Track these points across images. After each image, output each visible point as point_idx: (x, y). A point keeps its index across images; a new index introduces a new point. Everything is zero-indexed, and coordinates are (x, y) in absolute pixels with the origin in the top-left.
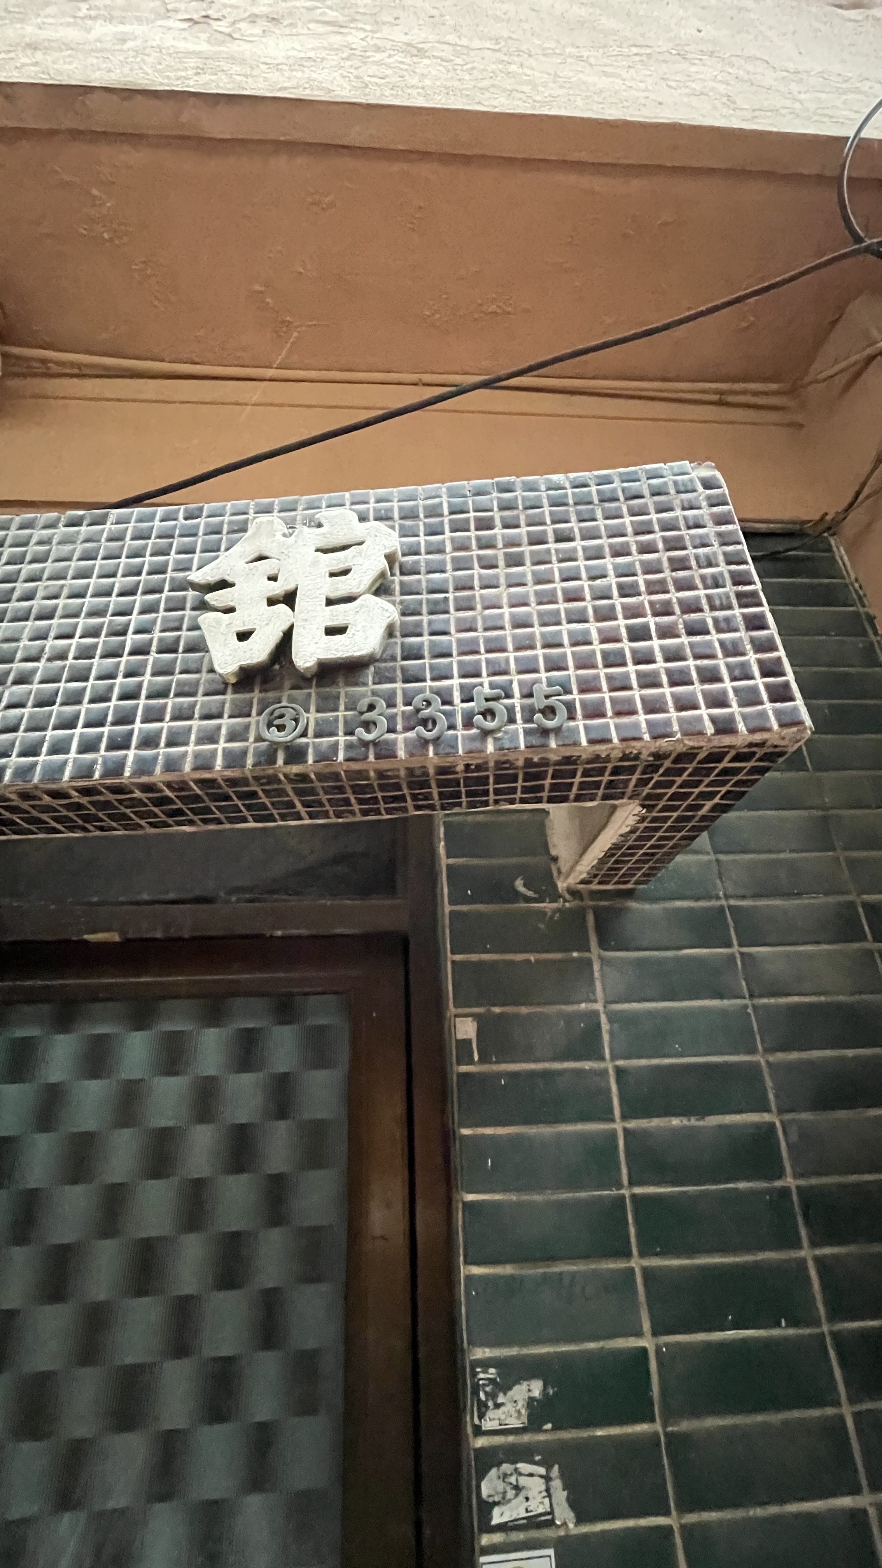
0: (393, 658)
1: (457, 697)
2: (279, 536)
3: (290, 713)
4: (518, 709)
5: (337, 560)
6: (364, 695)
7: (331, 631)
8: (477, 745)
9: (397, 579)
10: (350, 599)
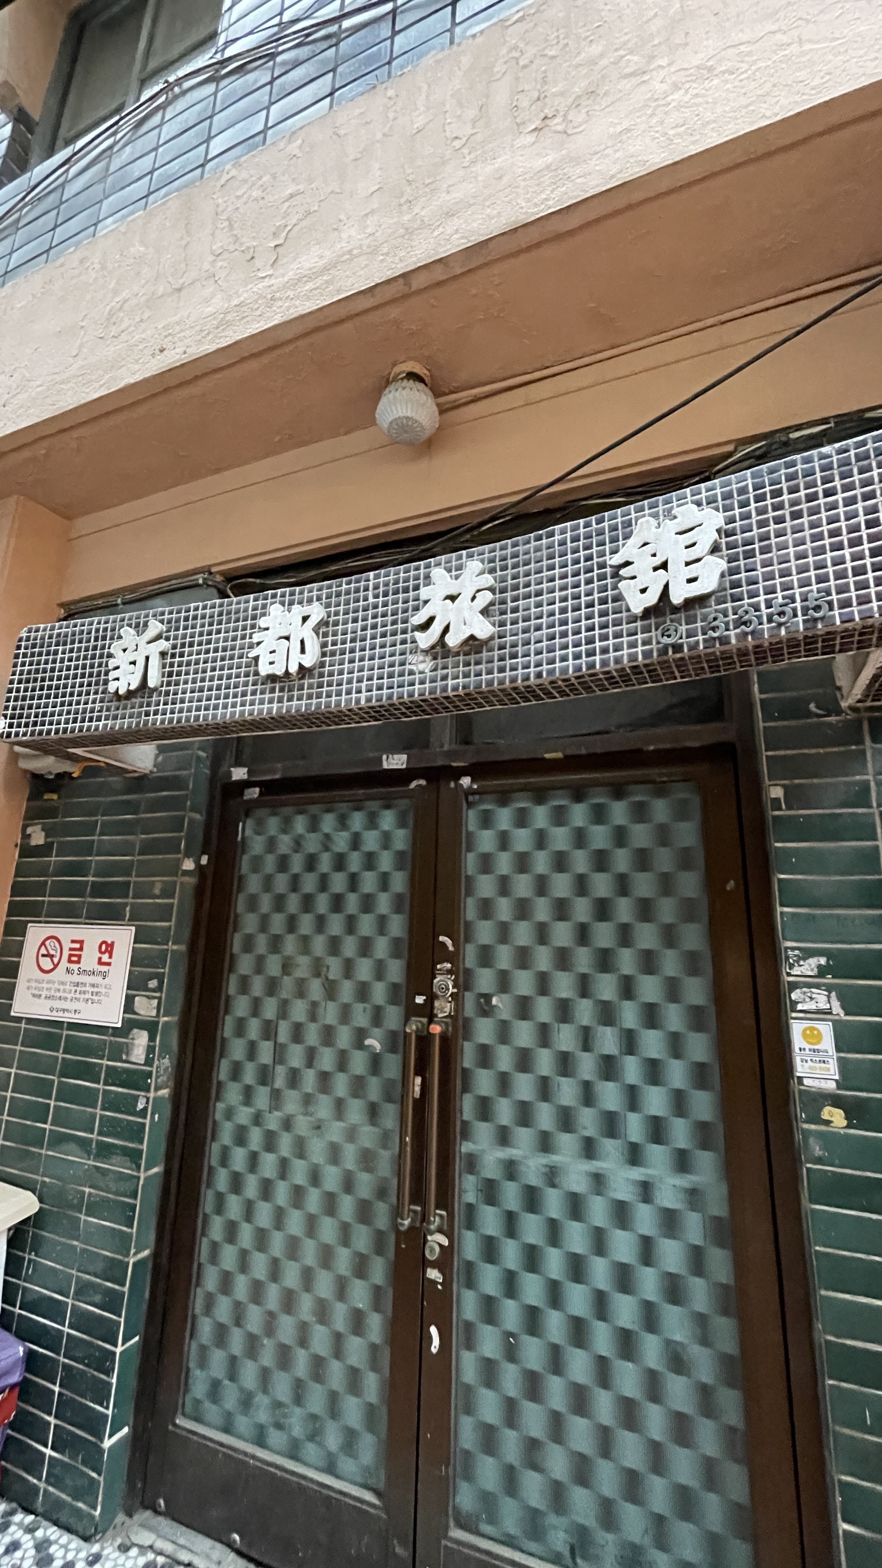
0: (725, 590)
1: (763, 606)
2: (654, 529)
3: (672, 628)
4: (799, 609)
5: (688, 538)
6: (711, 613)
7: (690, 581)
8: (775, 632)
9: (723, 541)
10: (698, 560)
